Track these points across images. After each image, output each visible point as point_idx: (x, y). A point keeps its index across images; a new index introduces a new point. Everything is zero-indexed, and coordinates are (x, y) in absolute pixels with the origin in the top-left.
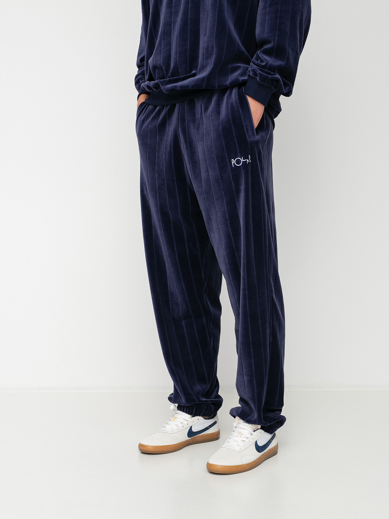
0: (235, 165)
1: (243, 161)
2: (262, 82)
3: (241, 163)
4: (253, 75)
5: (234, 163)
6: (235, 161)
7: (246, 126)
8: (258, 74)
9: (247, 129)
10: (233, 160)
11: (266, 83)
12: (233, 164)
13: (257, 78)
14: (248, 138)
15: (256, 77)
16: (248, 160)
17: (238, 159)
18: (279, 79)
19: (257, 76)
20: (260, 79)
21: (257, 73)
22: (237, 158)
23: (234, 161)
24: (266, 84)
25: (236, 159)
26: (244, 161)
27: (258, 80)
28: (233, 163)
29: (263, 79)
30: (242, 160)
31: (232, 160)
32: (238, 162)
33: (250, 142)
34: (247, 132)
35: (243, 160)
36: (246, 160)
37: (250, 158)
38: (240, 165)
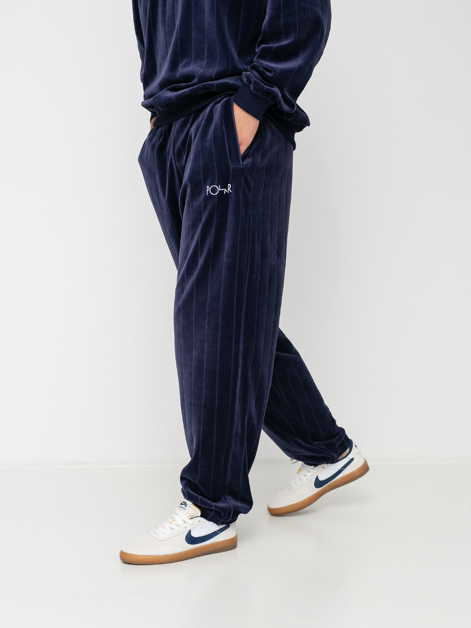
0: (211, 194)
1: (220, 190)
2: (256, 92)
3: (217, 193)
4: (247, 82)
5: (209, 191)
6: (211, 188)
7: (229, 148)
8: (252, 81)
9: (230, 152)
10: (208, 187)
11: (261, 94)
16: (225, 190)
19: (251, 84)
20: (254, 87)
22: (214, 186)
23: (209, 189)
24: (260, 95)
25: (212, 187)
27: (252, 88)
28: (207, 190)
29: (258, 88)
30: (219, 189)
32: (214, 190)
33: (232, 168)
34: (229, 156)
36: (224, 189)
37: (229, 187)
38: (216, 194)
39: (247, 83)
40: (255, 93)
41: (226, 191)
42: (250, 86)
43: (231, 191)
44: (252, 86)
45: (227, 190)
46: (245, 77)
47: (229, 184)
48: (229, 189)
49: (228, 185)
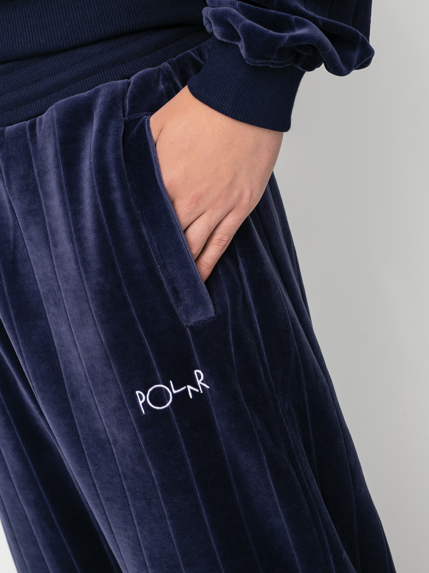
0: (153, 408)
1: (175, 392)
3: (171, 401)
4: (223, 36)
5: (145, 404)
6: (148, 395)
7: (171, 281)
9: (175, 291)
10: (140, 394)
11: (275, 62)
12: (143, 404)
13: (240, 46)
14: (183, 317)
15: (236, 43)
16: (189, 387)
17: (158, 388)
18: (320, 43)
19: (239, 39)
20: (247, 47)
21: (235, 28)
22: (156, 386)
23: (143, 398)
24: (272, 64)
25: (150, 390)
26: (177, 394)
27: (243, 52)
28: (141, 402)
30: (172, 391)
31: (137, 392)
32: (158, 397)
33: (191, 328)
34: (178, 299)
35: (176, 389)
36: (185, 387)
37: (199, 378)
38: (168, 404)
39: (224, 40)
40: (259, 62)
41: (191, 390)
42: (237, 46)
43: (208, 387)
44: (241, 45)
45: (196, 386)
46: (215, 23)
47: (196, 371)
48: (199, 382)
49: (193, 373)
